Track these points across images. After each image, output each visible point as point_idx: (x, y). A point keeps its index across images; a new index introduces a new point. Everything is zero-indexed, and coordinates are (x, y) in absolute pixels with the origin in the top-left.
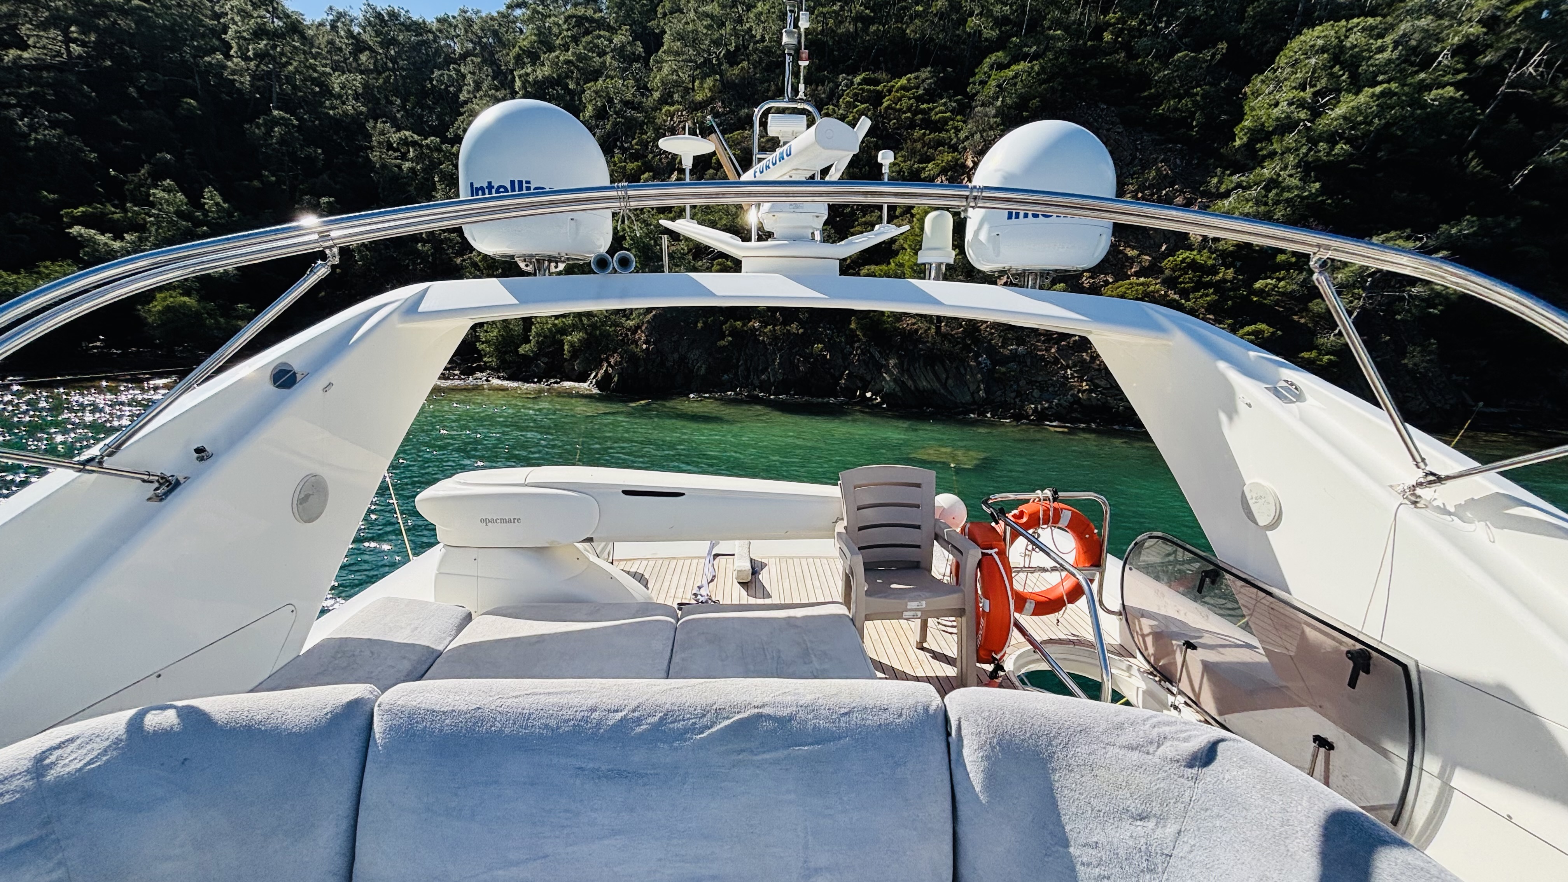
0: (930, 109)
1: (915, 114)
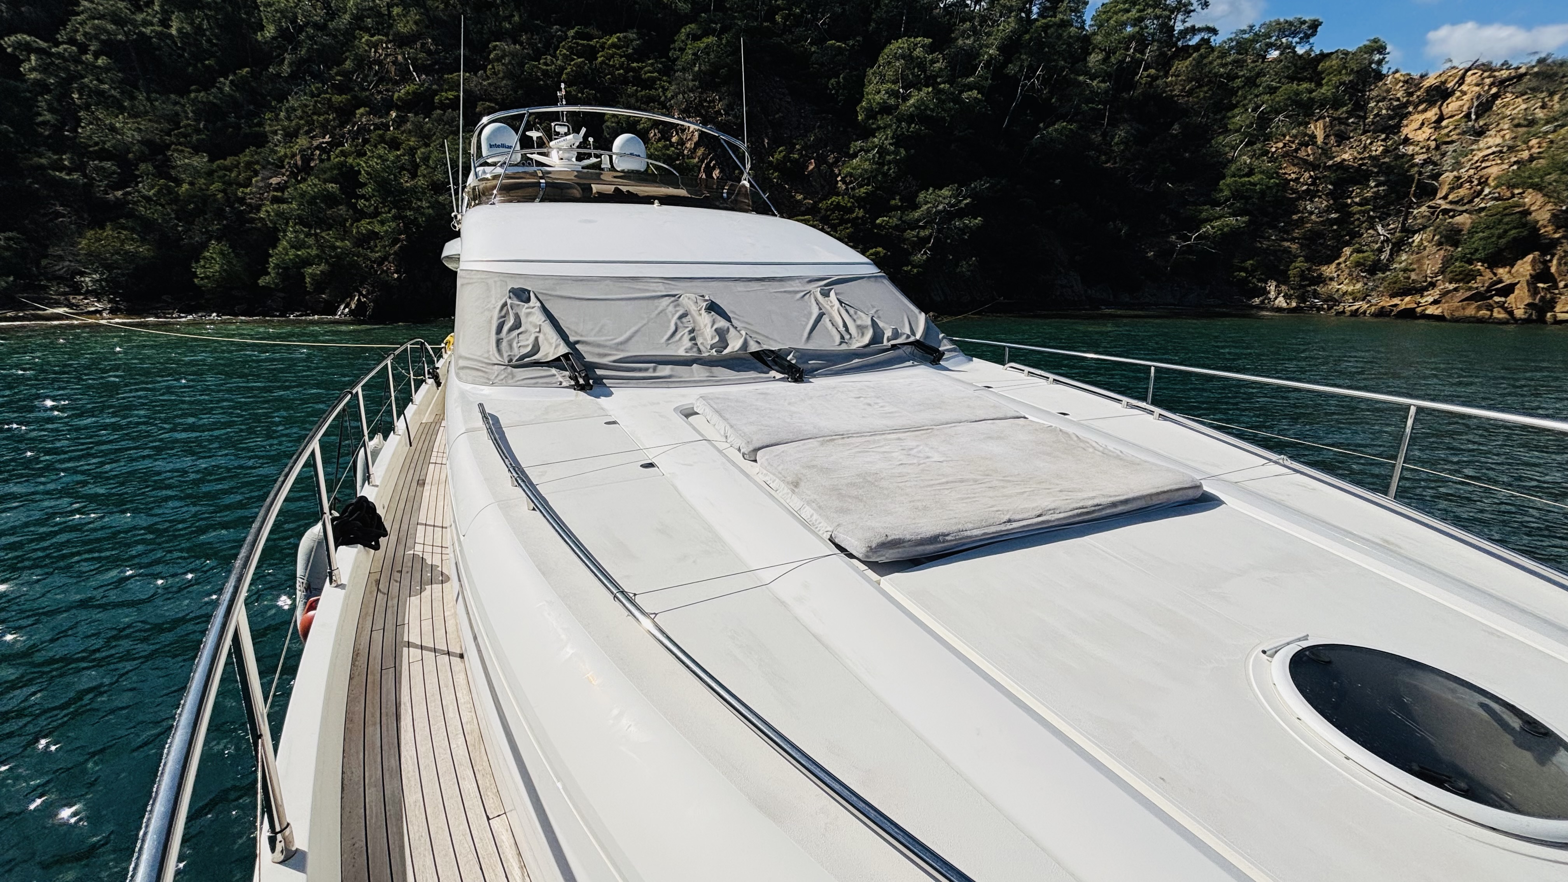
0: (641, 68)
1: (627, 72)
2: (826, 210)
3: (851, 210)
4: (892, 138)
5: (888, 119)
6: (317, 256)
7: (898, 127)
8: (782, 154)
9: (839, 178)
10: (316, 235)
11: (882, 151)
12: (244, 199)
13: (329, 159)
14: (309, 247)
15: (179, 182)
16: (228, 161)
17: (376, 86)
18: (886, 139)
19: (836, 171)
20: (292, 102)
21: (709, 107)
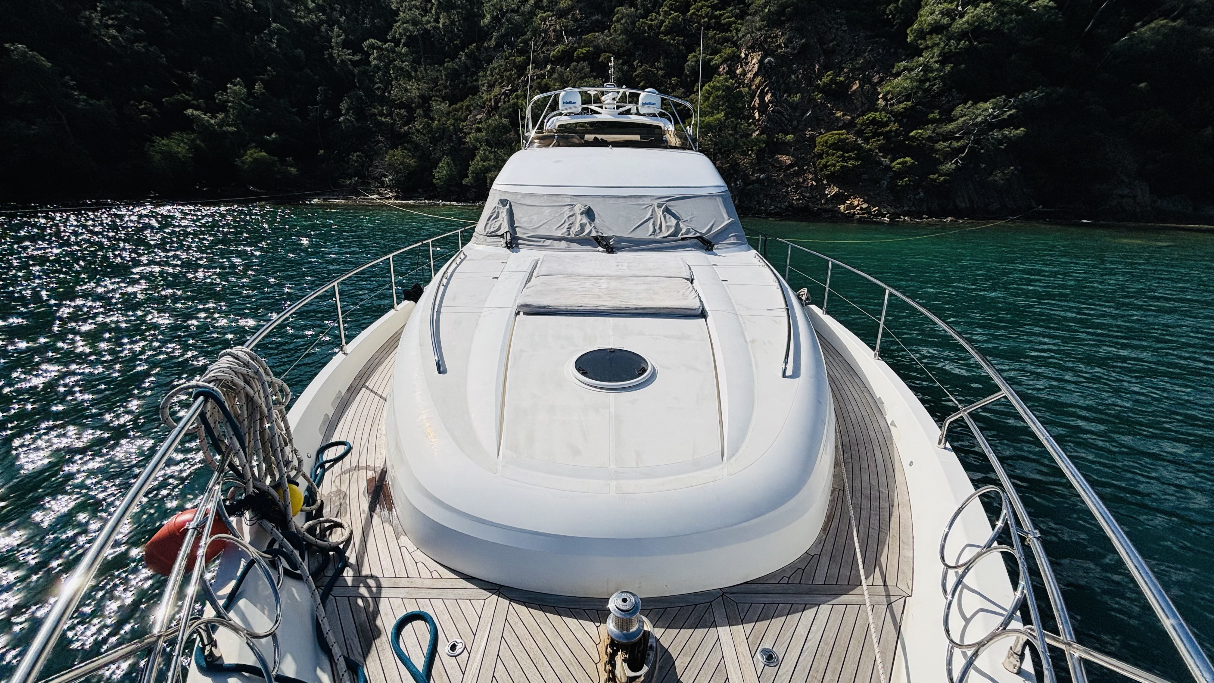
2: (862, 125)
3: (886, 124)
4: (940, 55)
5: (936, 38)
6: (494, 166)
7: (947, 44)
8: (829, 78)
9: (880, 96)
10: (495, 152)
11: (927, 68)
12: (462, 129)
13: (509, 101)
14: (490, 160)
15: (433, 120)
16: (458, 106)
17: (542, 48)
18: (932, 58)
19: (879, 90)
20: (495, 64)
21: (772, 42)
